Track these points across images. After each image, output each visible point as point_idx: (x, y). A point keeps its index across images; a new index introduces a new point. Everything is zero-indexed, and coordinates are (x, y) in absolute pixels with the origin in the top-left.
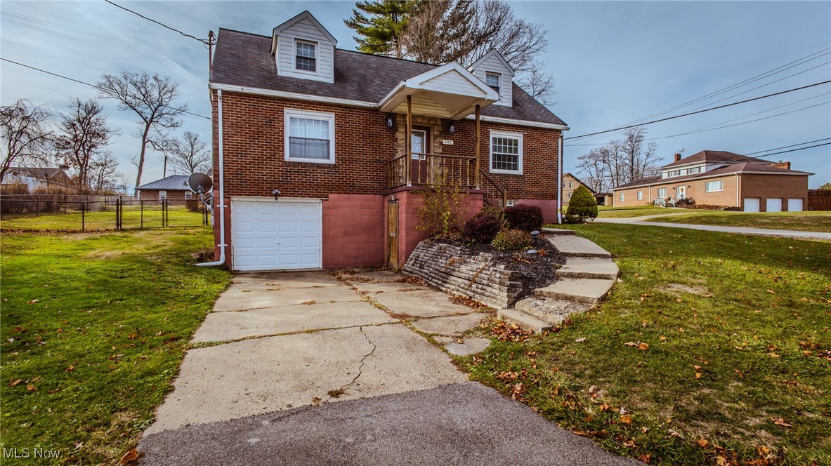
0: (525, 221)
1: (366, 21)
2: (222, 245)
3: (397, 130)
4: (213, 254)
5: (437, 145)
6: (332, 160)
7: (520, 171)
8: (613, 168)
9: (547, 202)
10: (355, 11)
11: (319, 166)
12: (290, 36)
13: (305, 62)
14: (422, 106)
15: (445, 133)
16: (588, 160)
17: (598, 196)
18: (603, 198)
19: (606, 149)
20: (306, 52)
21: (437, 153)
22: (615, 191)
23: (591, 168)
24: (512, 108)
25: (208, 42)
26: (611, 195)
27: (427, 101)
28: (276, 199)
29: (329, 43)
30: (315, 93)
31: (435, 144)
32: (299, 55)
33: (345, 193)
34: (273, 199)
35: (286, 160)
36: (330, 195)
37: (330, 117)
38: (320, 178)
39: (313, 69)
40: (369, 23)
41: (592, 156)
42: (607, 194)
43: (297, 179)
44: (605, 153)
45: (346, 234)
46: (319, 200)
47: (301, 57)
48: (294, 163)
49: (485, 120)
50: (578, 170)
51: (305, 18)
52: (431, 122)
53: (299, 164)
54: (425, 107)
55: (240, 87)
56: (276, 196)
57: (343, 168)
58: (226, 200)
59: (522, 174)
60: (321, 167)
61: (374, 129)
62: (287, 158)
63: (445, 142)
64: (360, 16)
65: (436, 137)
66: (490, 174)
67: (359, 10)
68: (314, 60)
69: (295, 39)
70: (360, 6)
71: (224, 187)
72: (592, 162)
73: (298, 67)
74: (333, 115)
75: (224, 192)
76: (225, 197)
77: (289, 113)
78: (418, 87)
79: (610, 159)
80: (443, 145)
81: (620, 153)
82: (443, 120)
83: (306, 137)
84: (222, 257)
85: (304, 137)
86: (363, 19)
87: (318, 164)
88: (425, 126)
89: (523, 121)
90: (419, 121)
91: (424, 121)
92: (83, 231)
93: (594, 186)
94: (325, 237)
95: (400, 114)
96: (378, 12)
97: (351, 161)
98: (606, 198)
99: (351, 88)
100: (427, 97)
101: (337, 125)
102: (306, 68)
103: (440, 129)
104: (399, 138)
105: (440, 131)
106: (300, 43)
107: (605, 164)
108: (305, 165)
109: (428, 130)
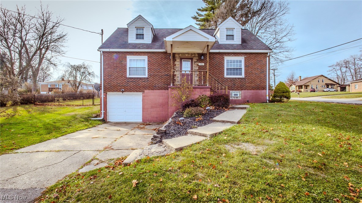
0: (217, 102)
1: (202, 15)
2: (103, 111)
3: (176, 61)
4: (99, 115)
5: (196, 66)
6: (146, 76)
7: (243, 76)
8: (353, 71)
9: (260, 91)
10: (197, 12)
11: (140, 79)
12: (133, 26)
13: (140, 36)
14: (187, 49)
15: (200, 60)
16: (335, 67)
17: (341, 87)
18: (345, 87)
19: (347, 60)
20: (140, 32)
21: (195, 70)
22: (351, 83)
23: (338, 72)
24: (241, 44)
25: (101, 33)
26: (349, 85)
27: (191, 46)
28: (123, 93)
29: (149, 27)
30: (139, 48)
31: (195, 66)
32: (137, 34)
33: (152, 90)
34: (121, 93)
35: (127, 77)
36: (145, 91)
37: (146, 58)
38: (141, 83)
39: (143, 38)
40: (203, 16)
41: (338, 64)
42: (347, 85)
43: (131, 84)
44: (347, 62)
45: (152, 107)
46: (141, 93)
47: (138, 34)
48: (130, 78)
49: (221, 52)
50: (329, 73)
51: (140, 17)
52: (193, 56)
53: (132, 78)
54: (189, 49)
55: (109, 49)
56: (123, 92)
57: (151, 79)
58: (104, 94)
59: (244, 77)
60: (141, 79)
61: (165, 61)
62: (128, 76)
63: (200, 64)
64: (199, 14)
65: (195, 62)
66: (225, 78)
67: (198, 12)
68: (143, 34)
69: (135, 27)
70: (199, 10)
71: (104, 88)
72: (338, 68)
73: (137, 38)
74: (147, 57)
75: (104, 91)
76: (104, 93)
77: (129, 58)
78: (172, 40)
79: (350, 66)
80: (198, 66)
81: (357, 62)
82: (198, 54)
83: (137, 67)
84: (103, 116)
85: (136, 67)
86: (201, 15)
87: (140, 78)
88: (190, 57)
89: (243, 50)
90: (186, 55)
91: (189, 55)
92: (83, 105)
93: (340, 81)
94: (143, 108)
95: (177, 53)
96: (206, 11)
97: (154, 76)
98: (347, 87)
99: (158, 44)
100: (190, 44)
101: (149, 61)
102: (140, 38)
103: (197, 58)
104: (176, 64)
105: (197, 59)
106: (137, 28)
107: (347, 69)
108: (135, 78)
109: (192, 59)
